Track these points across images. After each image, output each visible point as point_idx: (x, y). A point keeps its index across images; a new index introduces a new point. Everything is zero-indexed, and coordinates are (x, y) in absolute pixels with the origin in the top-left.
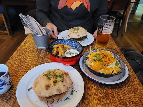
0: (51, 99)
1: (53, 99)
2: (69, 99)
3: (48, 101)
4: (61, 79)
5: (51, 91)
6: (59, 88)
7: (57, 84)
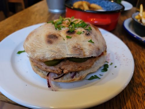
0: (58, 69)
1: (62, 68)
2: (99, 78)
3: (49, 73)
4: (84, 31)
5: (58, 46)
6: (78, 44)
7: (75, 36)
